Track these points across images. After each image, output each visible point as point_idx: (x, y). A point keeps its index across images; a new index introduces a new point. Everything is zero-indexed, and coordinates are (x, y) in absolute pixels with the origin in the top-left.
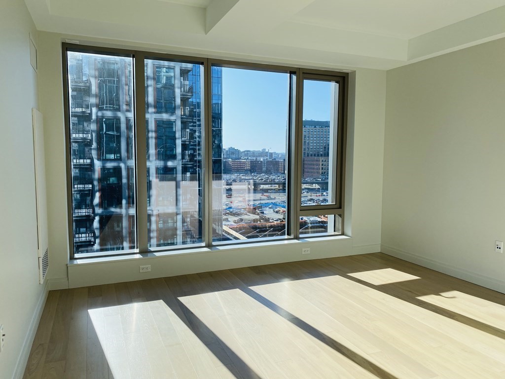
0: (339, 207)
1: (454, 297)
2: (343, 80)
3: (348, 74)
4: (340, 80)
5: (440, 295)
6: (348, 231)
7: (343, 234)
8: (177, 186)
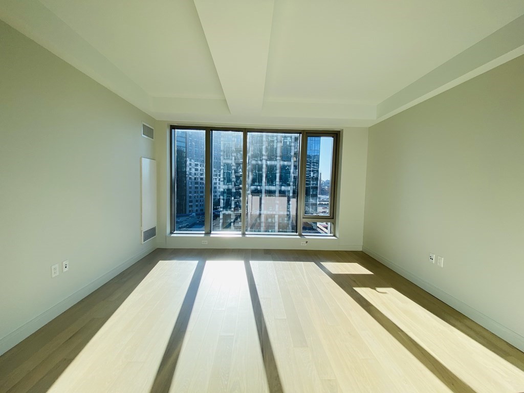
0: (332, 218)
1: (386, 293)
2: (336, 136)
3: (339, 131)
4: (335, 136)
5: (375, 289)
6: (337, 235)
7: (334, 236)
8: (289, 201)
